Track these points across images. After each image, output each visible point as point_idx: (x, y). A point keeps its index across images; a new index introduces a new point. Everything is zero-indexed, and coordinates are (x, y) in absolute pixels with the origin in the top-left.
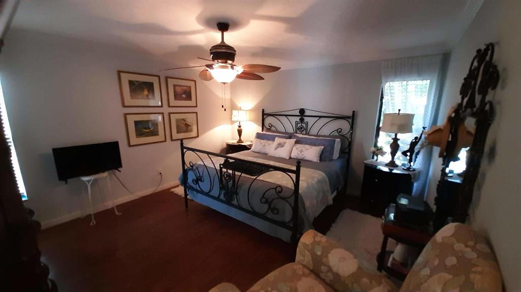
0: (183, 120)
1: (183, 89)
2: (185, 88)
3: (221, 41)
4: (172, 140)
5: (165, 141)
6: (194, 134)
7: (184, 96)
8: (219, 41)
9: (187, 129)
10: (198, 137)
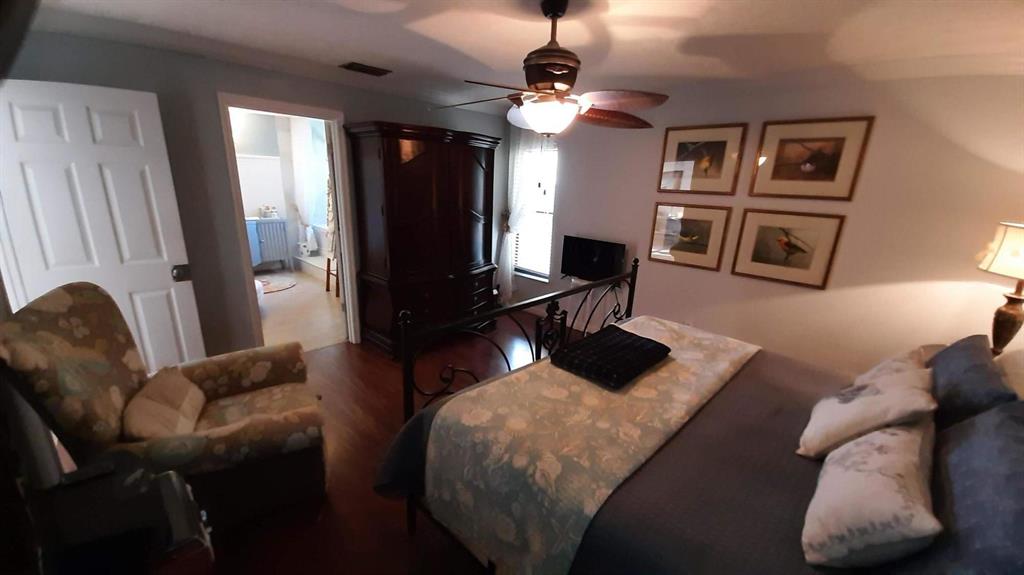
0: (786, 232)
1: (809, 149)
2: (817, 145)
3: (549, 39)
4: (733, 272)
5: (718, 269)
6: (814, 274)
7: (808, 167)
8: (544, 40)
9: (787, 258)
10: (823, 287)
